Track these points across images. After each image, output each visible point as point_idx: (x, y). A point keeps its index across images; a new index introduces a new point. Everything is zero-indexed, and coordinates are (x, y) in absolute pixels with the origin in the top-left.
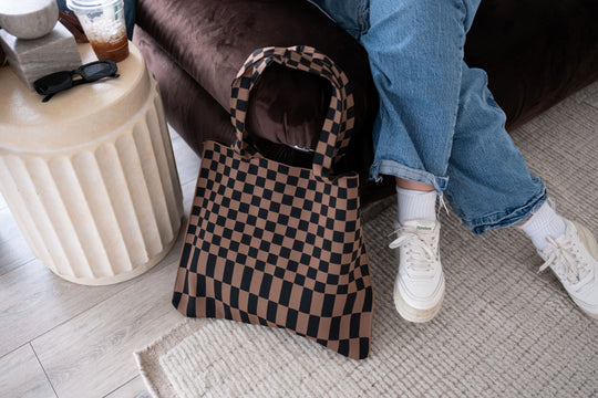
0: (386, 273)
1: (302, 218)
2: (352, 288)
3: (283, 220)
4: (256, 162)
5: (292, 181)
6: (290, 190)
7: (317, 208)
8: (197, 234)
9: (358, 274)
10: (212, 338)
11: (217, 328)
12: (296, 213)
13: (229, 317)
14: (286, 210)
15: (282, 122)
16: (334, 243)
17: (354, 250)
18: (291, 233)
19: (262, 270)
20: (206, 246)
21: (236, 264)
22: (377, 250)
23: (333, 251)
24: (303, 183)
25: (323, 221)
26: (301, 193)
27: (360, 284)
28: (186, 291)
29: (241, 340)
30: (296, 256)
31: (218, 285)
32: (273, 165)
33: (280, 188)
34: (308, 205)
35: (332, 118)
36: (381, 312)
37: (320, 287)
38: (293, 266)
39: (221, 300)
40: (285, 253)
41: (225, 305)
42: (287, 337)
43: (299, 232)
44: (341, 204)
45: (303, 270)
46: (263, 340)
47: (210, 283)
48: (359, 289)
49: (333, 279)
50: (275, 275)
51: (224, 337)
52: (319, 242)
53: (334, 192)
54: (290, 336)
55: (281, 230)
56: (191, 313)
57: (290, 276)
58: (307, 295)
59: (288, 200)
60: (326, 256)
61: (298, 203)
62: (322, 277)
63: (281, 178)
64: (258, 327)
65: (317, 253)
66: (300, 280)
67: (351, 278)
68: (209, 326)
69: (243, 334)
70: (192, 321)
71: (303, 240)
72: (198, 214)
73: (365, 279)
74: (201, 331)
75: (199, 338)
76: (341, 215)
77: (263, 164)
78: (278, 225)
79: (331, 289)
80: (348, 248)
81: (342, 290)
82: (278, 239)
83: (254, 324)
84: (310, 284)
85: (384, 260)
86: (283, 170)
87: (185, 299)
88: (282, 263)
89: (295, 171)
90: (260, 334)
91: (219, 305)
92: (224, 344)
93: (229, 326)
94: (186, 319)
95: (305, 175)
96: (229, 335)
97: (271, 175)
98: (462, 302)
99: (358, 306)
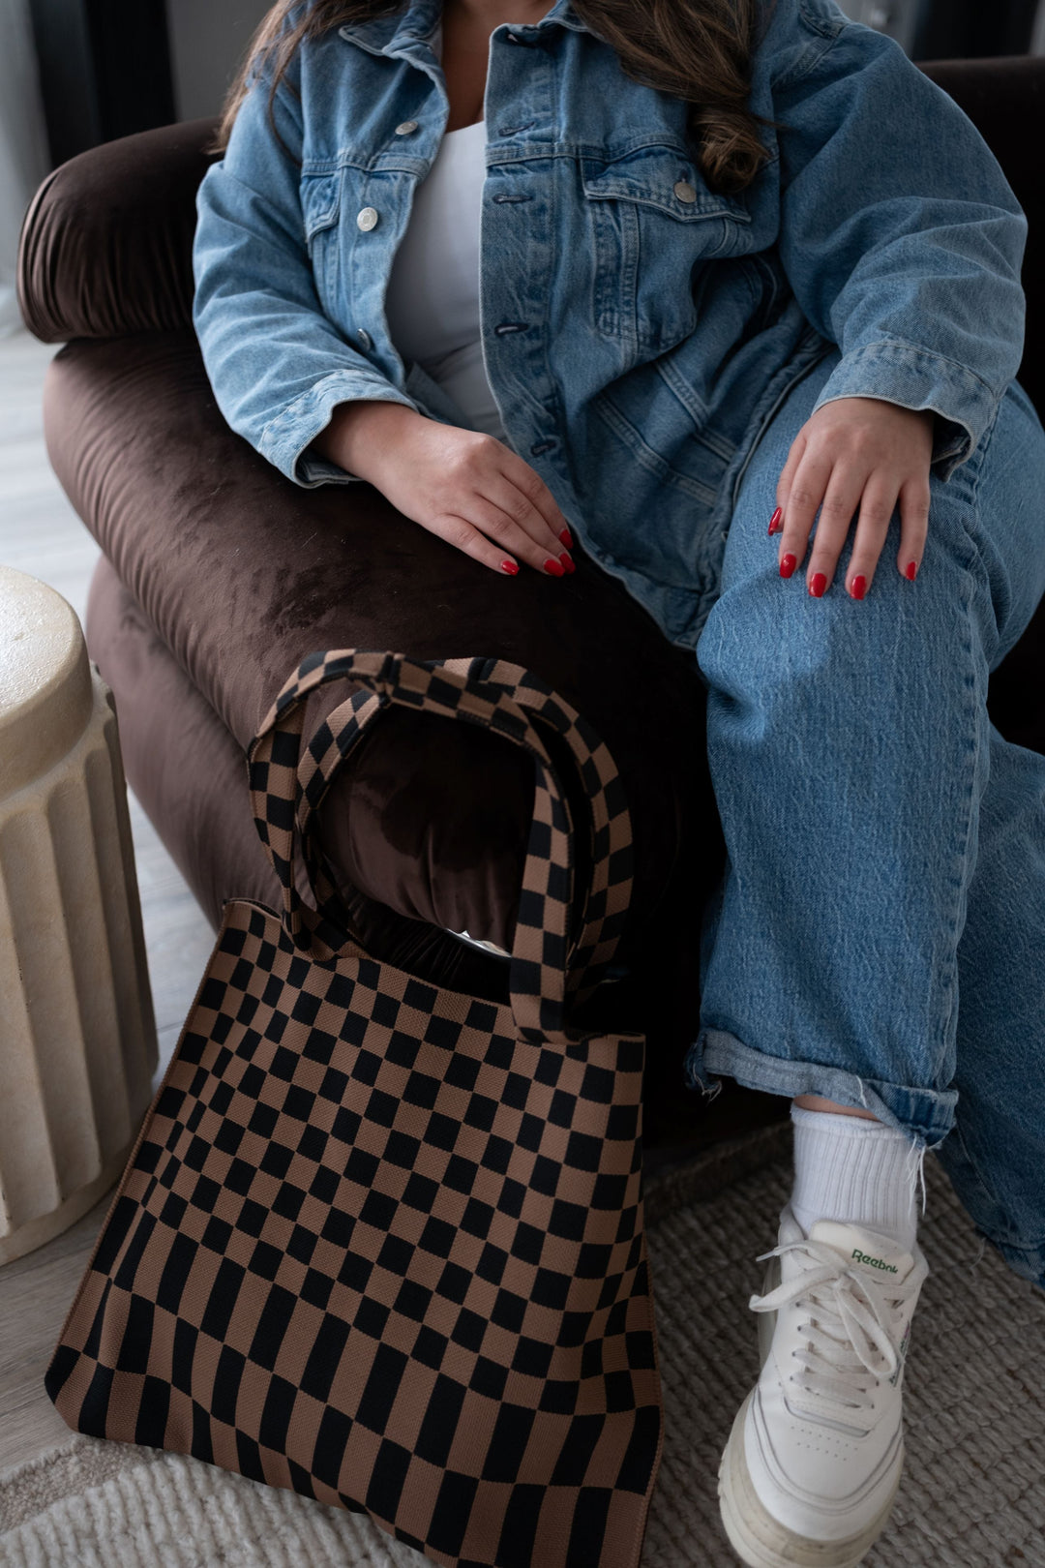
0: (721, 1379)
1: (459, 1150)
2: (591, 1399)
3: (402, 1150)
4: (349, 968)
5: (443, 1033)
6: (432, 1061)
7: (507, 1123)
8: (159, 1172)
9: (615, 1355)
10: (137, 1517)
11: (160, 1481)
12: (443, 1132)
13: (203, 1452)
14: (412, 1121)
15: (420, 851)
16: (550, 1240)
17: (611, 1271)
18: (421, 1193)
19: (321, 1303)
20: (174, 1211)
21: (249, 1276)
22: (706, 1300)
23: (544, 1263)
24: (474, 1044)
25: (521, 1165)
26: (463, 1072)
27: (619, 1393)
28: (92, 1349)
29: (225, 1537)
30: (426, 1269)
31: (185, 1338)
32: (394, 981)
33: (403, 1050)
34: (481, 1113)
35: (544, 852)
36: (683, 1503)
37: (489, 1378)
38: (413, 1301)
39: (188, 1391)
40: (396, 1255)
41: (197, 1408)
42: (371, 1547)
43: (444, 1192)
44: (590, 1117)
45: (442, 1316)
46: (294, 1544)
47: (164, 1327)
48: (613, 1407)
49: (532, 1358)
50: (358, 1323)
51: (173, 1517)
52: (503, 1232)
53: (572, 1077)
54: (382, 1545)
55: (392, 1180)
56: (92, 1424)
57: (401, 1333)
58: (446, 1400)
59: (422, 1091)
60: (519, 1277)
61: (453, 1102)
62: (499, 1345)
63: (412, 1022)
64: (288, 1497)
65: (492, 1264)
66: (430, 1348)
67: (591, 1364)
68: (140, 1472)
69: (236, 1517)
70: (94, 1449)
71: (455, 1220)
72: (173, 1114)
73: (638, 1377)
74: (109, 1487)
75: (99, 1507)
76: (583, 1152)
77: (369, 977)
78: (384, 1165)
79: (524, 1390)
80: (593, 1261)
81: (559, 1397)
82: (379, 1211)
83: (277, 1486)
84: (459, 1364)
85: (722, 1335)
86: (419, 998)
87: (85, 1371)
88: (383, 1286)
89: (453, 1005)
90: (289, 1522)
91: (180, 1407)
92: (170, 1540)
93: (200, 1485)
94: (75, 1438)
95: (482, 1019)
96: (192, 1511)
97: (386, 1010)
98: (952, 1510)
99: (604, 1466)
